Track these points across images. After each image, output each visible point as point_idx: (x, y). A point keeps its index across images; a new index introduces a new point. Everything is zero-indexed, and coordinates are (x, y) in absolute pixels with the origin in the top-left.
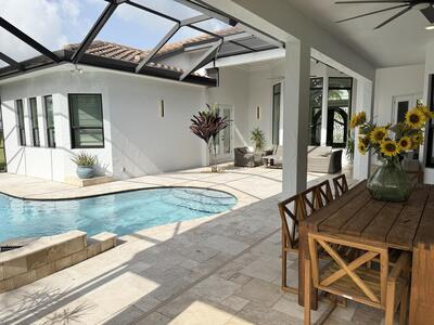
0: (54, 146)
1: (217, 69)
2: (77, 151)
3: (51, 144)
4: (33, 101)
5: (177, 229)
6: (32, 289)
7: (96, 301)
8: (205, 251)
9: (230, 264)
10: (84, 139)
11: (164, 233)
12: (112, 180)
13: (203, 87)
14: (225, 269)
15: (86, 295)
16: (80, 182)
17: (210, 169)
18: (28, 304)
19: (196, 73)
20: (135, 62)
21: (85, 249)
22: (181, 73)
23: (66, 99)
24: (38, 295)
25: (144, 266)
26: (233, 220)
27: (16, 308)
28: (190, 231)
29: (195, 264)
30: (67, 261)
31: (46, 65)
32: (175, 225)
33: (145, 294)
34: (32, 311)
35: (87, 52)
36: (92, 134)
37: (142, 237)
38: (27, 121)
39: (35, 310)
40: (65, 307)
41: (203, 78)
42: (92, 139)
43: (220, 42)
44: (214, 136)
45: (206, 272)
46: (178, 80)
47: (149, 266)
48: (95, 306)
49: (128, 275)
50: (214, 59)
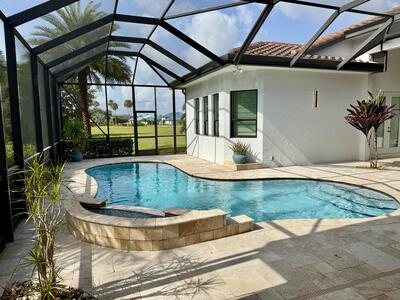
0: (218, 136)
1: (386, 52)
2: (235, 140)
3: (216, 134)
4: (206, 98)
5: (316, 226)
6: (180, 253)
7: (225, 279)
8: (345, 258)
9: (376, 281)
10: (241, 130)
11: (301, 227)
12: (262, 167)
13: (366, 74)
14: (368, 285)
15: (218, 271)
16: (235, 167)
17: (368, 164)
18: (175, 265)
19: (358, 60)
20: (290, 56)
21: (225, 227)
22: (339, 62)
23: (229, 96)
24: (183, 260)
25: (275, 257)
26: (389, 228)
27: (166, 266)
28: (331, 230)
29: (330, 269)
30: (208, 235)
31: (215, 68)
32: (315, 221)
33: (271, 286)
34: (176, 272)
35: (247, 53)
36: (248, 126)
37: (278, 227)
38: (201, 115)
39: (178, 272)
40: (200, 277)
41: (367, 64)
42: (247, 130)
43: (389, 21)
44: (376, 128)
45: (342, 282)
46: (335, 68)
47: (279, 259)
48: (222, 283)
49: (257, 262)
50: (381, 43)
